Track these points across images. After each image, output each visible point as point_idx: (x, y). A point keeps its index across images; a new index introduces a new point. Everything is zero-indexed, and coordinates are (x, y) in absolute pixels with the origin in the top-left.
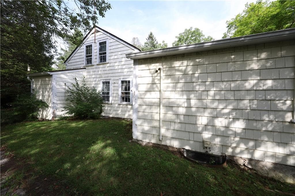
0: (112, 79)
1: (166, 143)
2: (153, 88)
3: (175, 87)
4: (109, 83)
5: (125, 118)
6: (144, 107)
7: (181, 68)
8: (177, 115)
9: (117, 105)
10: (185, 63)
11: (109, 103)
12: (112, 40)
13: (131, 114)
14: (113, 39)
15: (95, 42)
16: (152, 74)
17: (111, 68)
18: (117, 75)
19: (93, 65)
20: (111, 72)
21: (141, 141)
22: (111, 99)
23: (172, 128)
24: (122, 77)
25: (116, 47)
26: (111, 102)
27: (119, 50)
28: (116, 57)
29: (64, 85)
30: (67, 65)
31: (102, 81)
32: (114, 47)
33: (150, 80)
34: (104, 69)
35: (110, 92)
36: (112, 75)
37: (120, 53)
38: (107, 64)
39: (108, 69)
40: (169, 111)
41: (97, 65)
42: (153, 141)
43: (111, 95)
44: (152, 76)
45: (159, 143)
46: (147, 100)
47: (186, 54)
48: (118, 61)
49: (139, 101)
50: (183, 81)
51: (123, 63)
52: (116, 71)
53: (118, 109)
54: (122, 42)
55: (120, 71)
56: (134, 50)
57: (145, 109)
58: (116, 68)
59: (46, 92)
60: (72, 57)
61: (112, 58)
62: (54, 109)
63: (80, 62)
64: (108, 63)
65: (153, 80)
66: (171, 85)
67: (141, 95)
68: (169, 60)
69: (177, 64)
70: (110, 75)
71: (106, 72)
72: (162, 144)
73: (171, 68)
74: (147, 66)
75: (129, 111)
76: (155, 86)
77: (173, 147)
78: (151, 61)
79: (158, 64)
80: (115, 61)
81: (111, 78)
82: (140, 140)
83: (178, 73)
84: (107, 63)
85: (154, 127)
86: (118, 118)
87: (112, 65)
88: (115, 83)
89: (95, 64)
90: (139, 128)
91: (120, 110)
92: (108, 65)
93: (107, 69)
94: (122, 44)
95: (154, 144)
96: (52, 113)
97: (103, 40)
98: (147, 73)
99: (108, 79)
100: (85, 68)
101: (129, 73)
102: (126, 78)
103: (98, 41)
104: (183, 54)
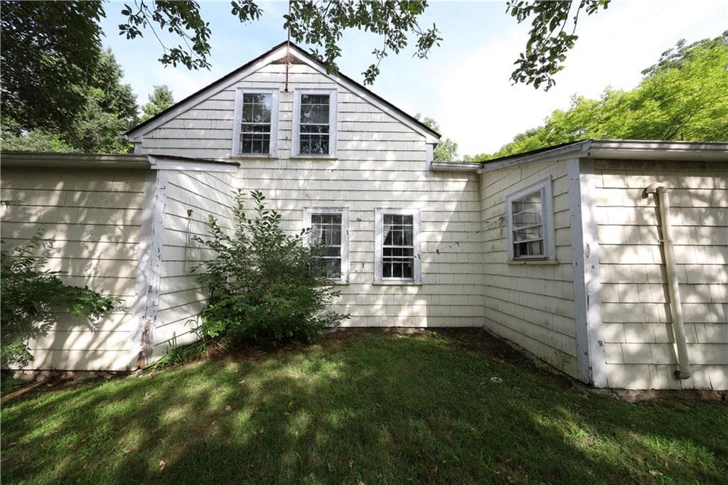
0: (350, 209)
1: (693, 382)
2: (641, 237)
3: (695, 235)
4: (337, 219)
5: (397, 325)
6: (621, 288)
7: (700, 192)
8: (710, 303)
9: (367, 287)
10: (710, 181)
11: (337, 283)
12: (349, 97)
13: (418, 313)
14: (351, 95)
15: (286, 90)
16: (635, 200)
17: (347, 175)
18: (368, 196)
19: (273, 156)
20: (345, 185)
21: (623, 389)
22: (345, 267)
23: (701, 339)
24: (385, 205)
25: (364, 117)
26: (348, 277)
27: (376, 127)
28: (364, 145)
29: (187, 216)
30: (144, 145)
31: (312, 211)
32: (356, 117)
33: (629, 215)
34: (320, 175)
35: (343, 246)
36: (349, 196)
37: (376, 136)
38: (332, 162)
39: (334, 176)
40: (688, 294)
41: (291, 159)
42: (659, 382)
43: (347, 256)
44: (635, 207)
45: (675, 385)
46: (628, 270)
47: (708, 162)
48: (371, 156)
49: (605, 272)
50: (709, 221)
51: (388, 165)
52: (366, 186)
53: (372, 298)
54: (386, 109)
55: (377, 185)
56: (422, 135)
57: (625, 293)
58: (366, 175)
59: (96, 242)
60: (173, 119)
61: (350, 145)
62: (148, 318)
63: (211, 141)
64: (335, 160)
65: (639, 215)
66: (685, 230)
67: (608, 254)
68: (673, 170)
69: (693, 182)
70: (342, 196)
71: (325, 185)
72: (683, 388)
73: (681, 190)
74: (621, 177)
75: (411, 305)
76: (644, 230)
77: (711, 390)
78: (630, 169)
79: (647, 177)
80: (359, 156)
81: (347, 205)
82: (620, 386)
83: (697, 203)
84: (329, 157)
85: (656, 343)
86: (373, 327)
87: (348, 165)
88: (359, 220)
89: (285, 155)
90: (612, 349)
91: (380, 302)
92: (336, 164)
93: (328, 175)
94: (384, 114)
95: (660, 391)
96: (140, 336)
97: (315, 89)
98: (620, 198)
99: (337, 208)
100: (238, 165)
101: (407, 195)
102: (400, 209)
103: (297, 89)
104: (702, 162)
